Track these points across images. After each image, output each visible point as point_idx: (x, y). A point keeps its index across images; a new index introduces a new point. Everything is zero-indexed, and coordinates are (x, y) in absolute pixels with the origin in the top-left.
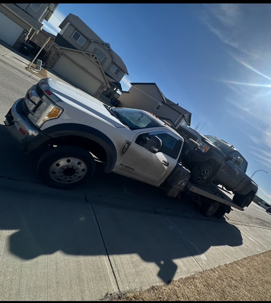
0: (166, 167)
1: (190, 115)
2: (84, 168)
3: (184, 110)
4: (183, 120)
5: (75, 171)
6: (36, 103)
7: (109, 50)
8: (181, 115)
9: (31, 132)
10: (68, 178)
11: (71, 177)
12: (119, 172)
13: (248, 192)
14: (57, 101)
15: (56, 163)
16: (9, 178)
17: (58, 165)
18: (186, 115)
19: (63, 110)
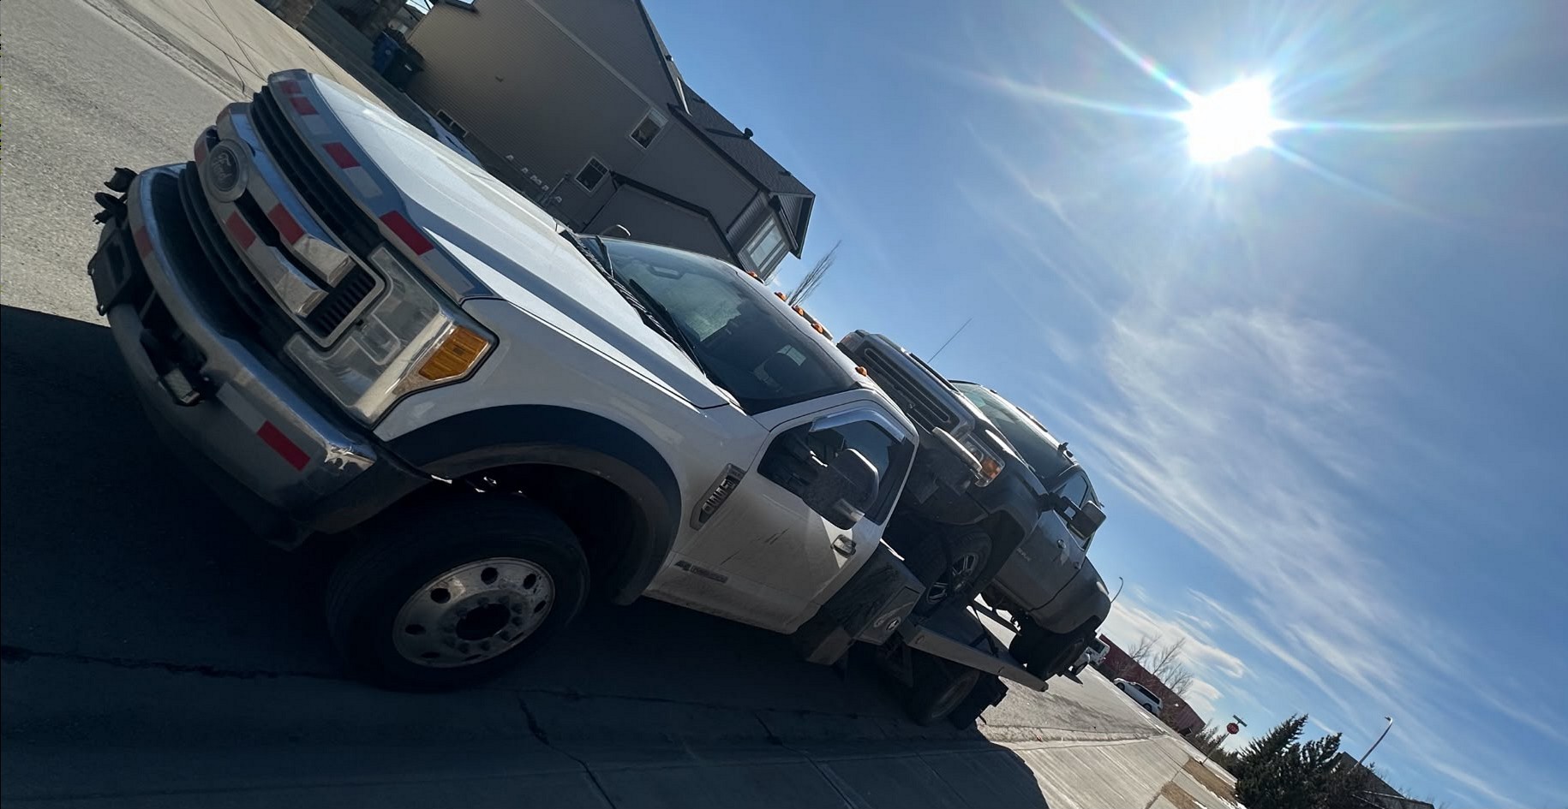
0: (841, 560)
1: (806, 203)
2: (544, 598)
3: (782, 173)
4: (771, 223)
5: (508, 614)
6: (330, 282)
8: (762, 196)
9: (339, 453)
10: (474, 647)
11: (487, 642)
12: (664, 594)
13: (1077, 625)
14: (469, 296)
15: (433, 585)
16: (207, 671)
17: (441, 595)
18: (786, 201)
19: (496, 343)
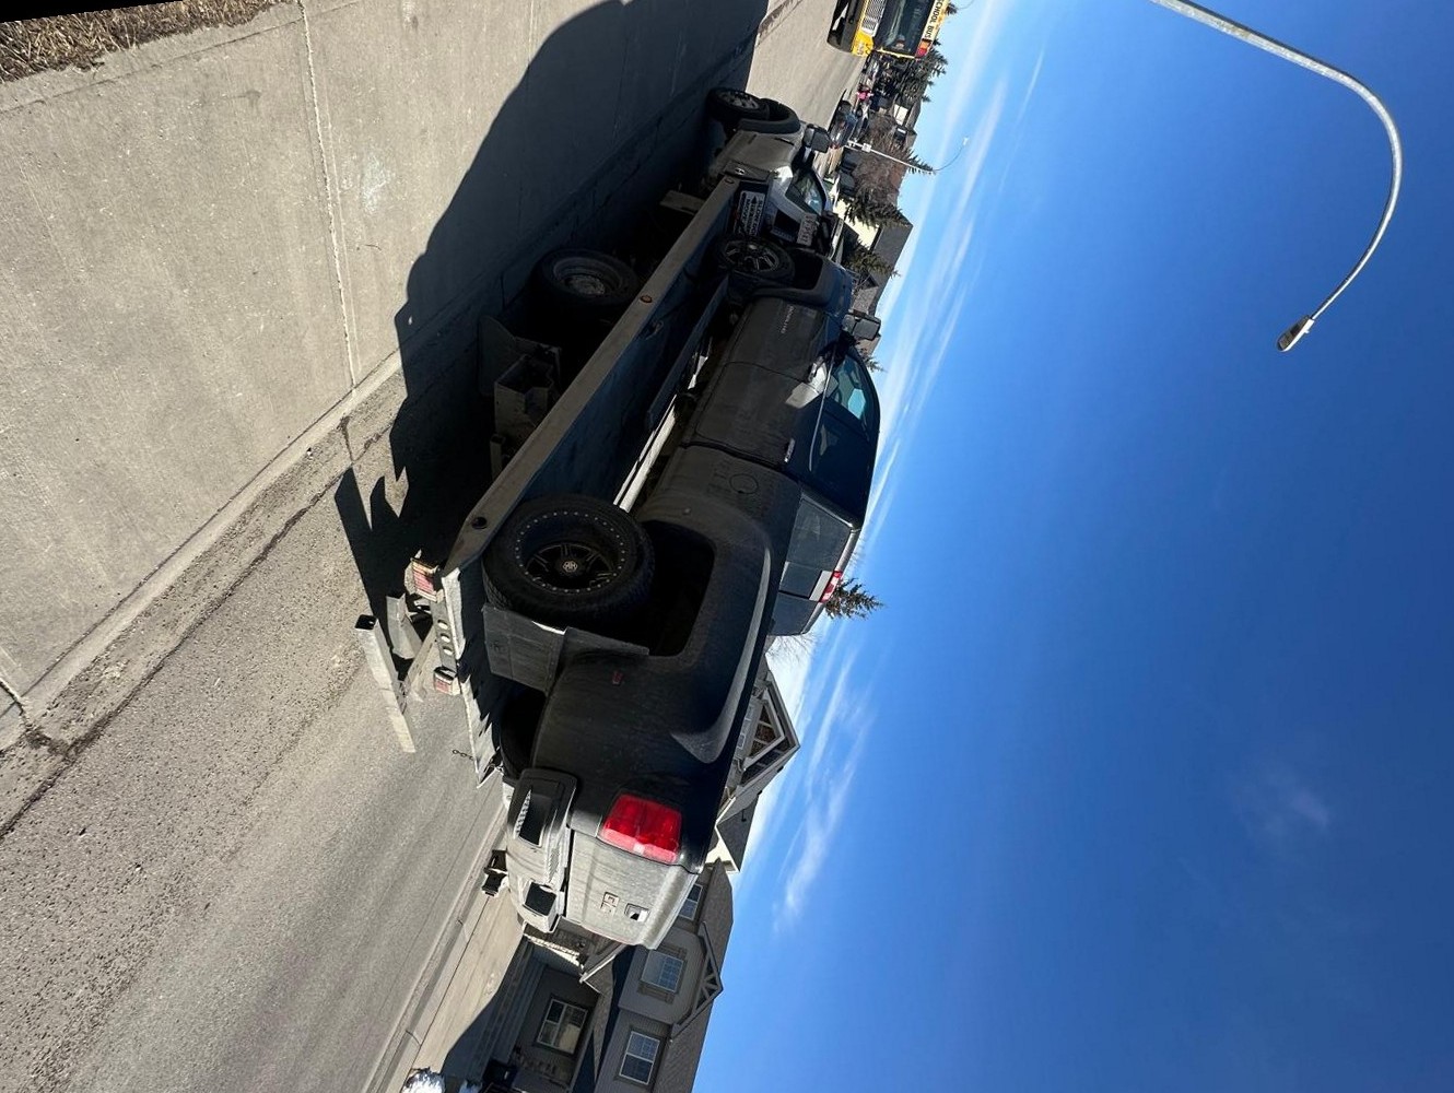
7: (703, 999)
